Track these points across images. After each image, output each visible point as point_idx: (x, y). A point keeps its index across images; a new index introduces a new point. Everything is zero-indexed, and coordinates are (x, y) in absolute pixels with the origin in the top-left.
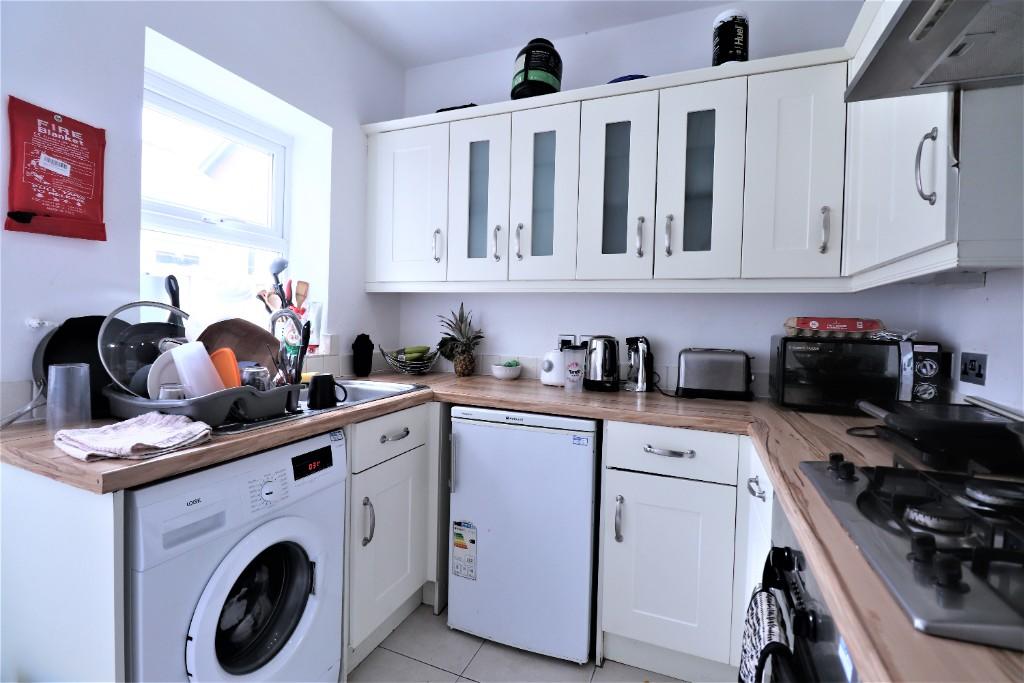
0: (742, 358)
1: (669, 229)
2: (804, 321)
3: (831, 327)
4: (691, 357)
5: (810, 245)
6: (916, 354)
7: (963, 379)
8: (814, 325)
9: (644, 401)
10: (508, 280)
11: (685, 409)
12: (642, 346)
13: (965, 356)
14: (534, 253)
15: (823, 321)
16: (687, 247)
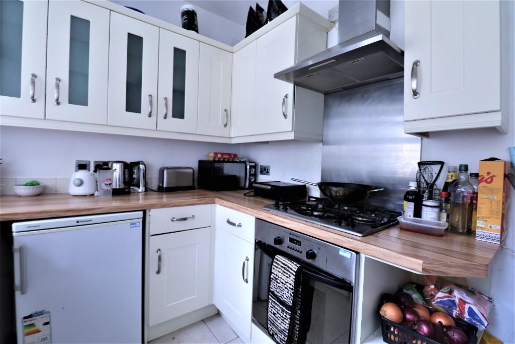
0: (191, 171)
1: (166, 105)
2: (216, 154)
3: (225, 156)
4: (171, 171)
5: (221, 123)
6: (250, 166)
7: (261, 174)
8: (219, 156)
9: (144, 197)
10: (45, 119)
11: (167, 198)
12: (142, 166)
13: (261, 166)
14: (70, 102)
15: (222, 154)
16: (174, 116)
